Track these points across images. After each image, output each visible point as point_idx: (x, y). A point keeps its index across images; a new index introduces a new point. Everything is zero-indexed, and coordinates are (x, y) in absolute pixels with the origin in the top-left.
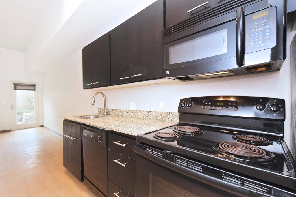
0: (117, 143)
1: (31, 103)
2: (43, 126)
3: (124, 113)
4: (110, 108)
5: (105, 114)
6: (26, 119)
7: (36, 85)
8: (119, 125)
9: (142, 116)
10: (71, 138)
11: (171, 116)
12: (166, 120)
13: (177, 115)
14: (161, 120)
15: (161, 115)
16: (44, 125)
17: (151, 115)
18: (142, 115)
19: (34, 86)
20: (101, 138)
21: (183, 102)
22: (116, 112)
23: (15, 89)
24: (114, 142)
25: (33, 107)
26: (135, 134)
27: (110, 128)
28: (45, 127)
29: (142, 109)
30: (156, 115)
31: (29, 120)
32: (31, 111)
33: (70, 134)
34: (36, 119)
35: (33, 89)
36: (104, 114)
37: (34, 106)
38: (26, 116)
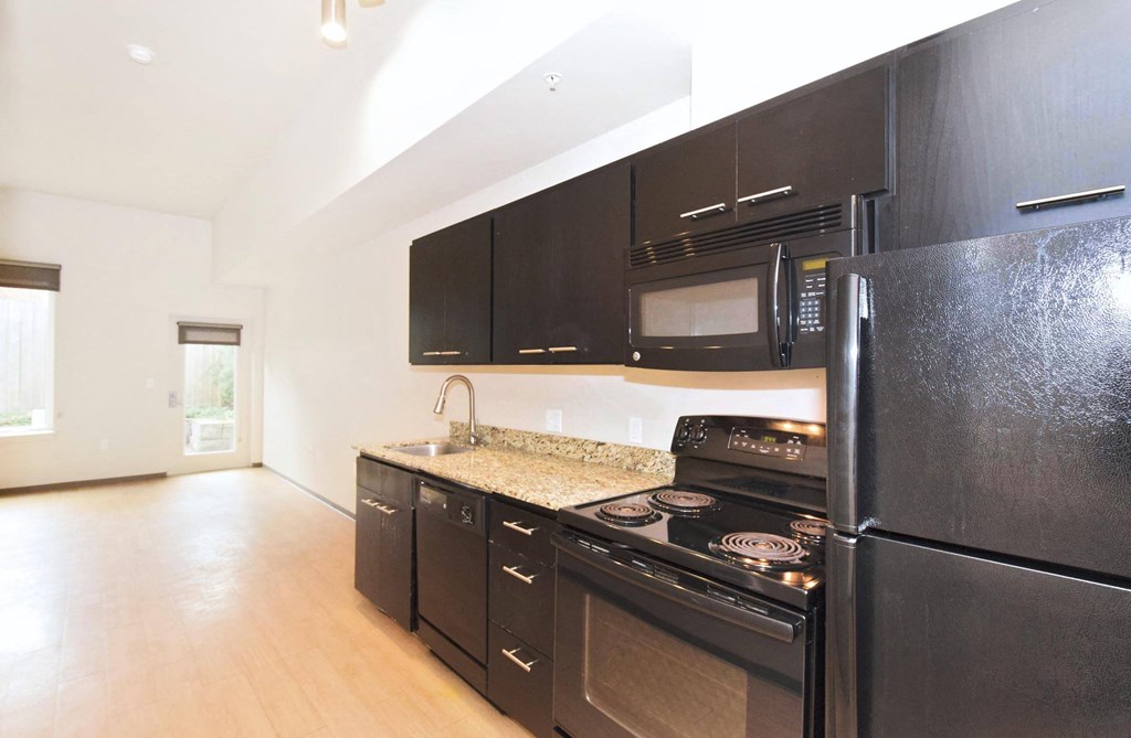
0: (512, 525)
2: (260, 465)
3: (528, 441)
4: (485, 424)
5: (473, 440)
6: (203, 439)
7: (242, 327)
8: (516, 481)
9: (581, 455)
10: (383, 508)
11: (658, 460)
12: (646, 470)
13: (672, 459)
14: (632, 470)
15: (632, 455)
16: (265, 463)
17: (605, 453)
18: (578, 452)
19: (237, 330)
20: (472, 511)
21: (687, 425)
22: (506, 438)
23: (182, 340)
24: (505, 523)
26: (555, 505)
27: (494, 486)
28: (268, 468)
29: (581, 435)
30: (618, 456)
31: (213, 442)
33: (379, 497)
34: (240, 440)
35: (234, 340)
36: (470, 442)
38: (203, 427)
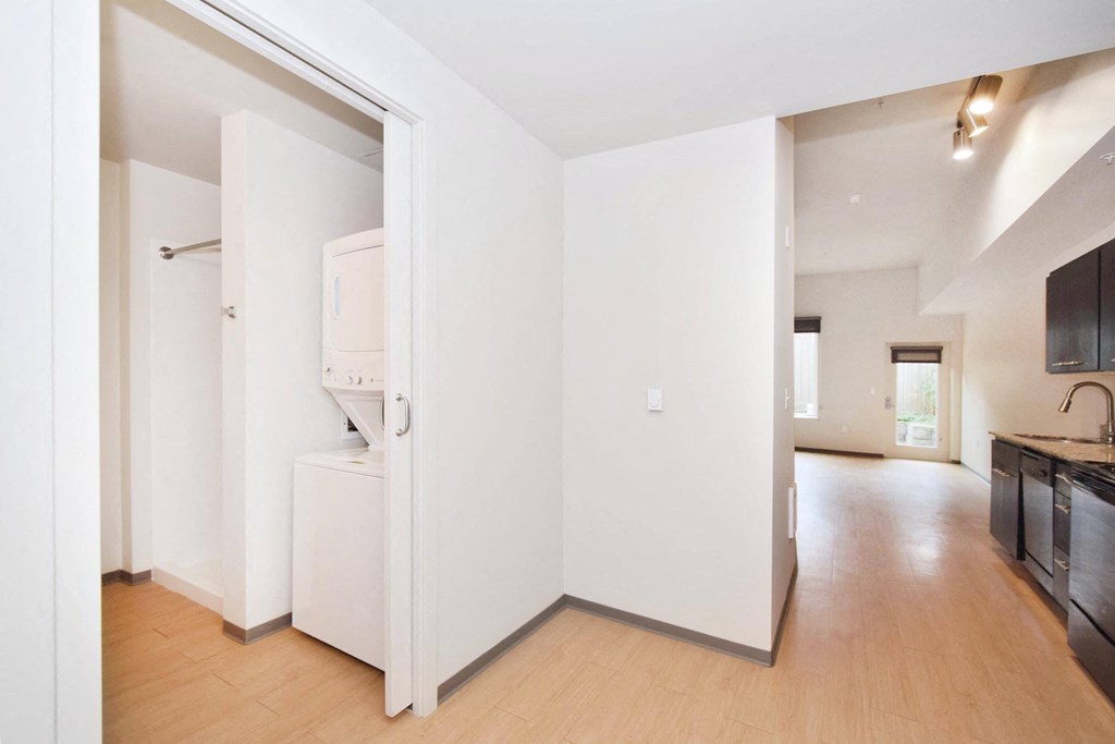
1: (928, 394)
2: (958, 462)
5: (1111, 440)
6: (914, 437)
7: (942, 348)
16: (962, 461)
19: (938, 351)
23: (894, 360)
25: (934, 408)
28: (965, 466)
31: (923, 441)
32: (928, 416)
34: (941, 440)
35: (936, 359)
36: (1108, 441)
37: (936, 405)
38: (915, 428)
